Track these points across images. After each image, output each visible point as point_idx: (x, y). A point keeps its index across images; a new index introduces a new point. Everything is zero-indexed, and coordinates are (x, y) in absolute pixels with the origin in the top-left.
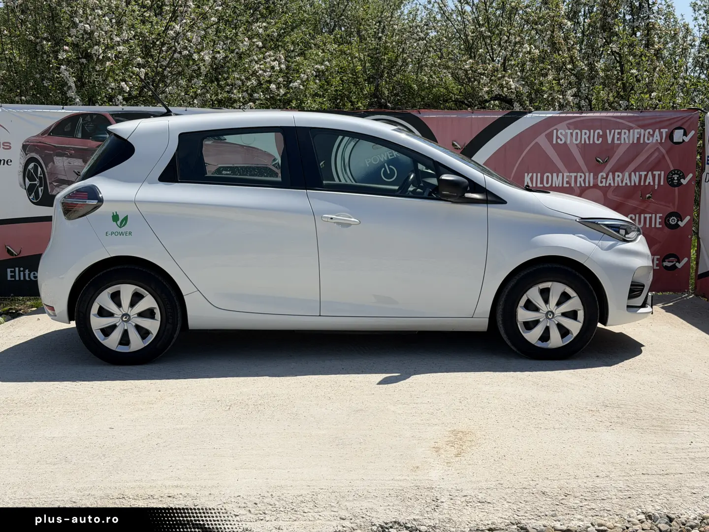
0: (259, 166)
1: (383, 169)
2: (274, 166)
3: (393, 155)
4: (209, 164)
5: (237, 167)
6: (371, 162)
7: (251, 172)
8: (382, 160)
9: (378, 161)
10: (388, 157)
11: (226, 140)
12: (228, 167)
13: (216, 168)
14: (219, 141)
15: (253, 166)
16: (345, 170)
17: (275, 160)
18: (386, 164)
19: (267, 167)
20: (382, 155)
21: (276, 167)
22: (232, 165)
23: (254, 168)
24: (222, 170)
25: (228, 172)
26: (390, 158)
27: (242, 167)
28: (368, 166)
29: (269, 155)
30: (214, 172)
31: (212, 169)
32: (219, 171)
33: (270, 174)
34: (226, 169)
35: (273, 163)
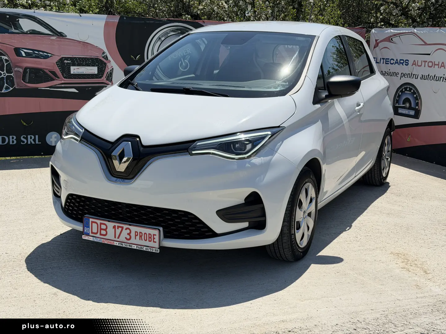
0: (92, 57)
1: (180, 62)
3: (187, 53)
4: (54, 55)
5: (75, 58)
7: (86, 61)
8: (180, 56)
9: (177, 56)
10: (183, 54)
11: (66, 36)
12: (69, 58)
13: (60, 58)
14: (61, 37)
15: (88, 57)
17: (104, 53)
18: (182, 59)
19: (98, 58)
20: (180, 53)
21: (105, 59)
22: (71, 56)
23: (88, 59)
24: (64, 60)
25: (69, 62)
26: (185, 54)
27: (79, 58)
28: (170, 59)
29: (100, 49)
30: (58, 61)
31: (56, 59)
32: (62, 60)
33: (101, 63)
34: (67, 59)
35: (103, 56)
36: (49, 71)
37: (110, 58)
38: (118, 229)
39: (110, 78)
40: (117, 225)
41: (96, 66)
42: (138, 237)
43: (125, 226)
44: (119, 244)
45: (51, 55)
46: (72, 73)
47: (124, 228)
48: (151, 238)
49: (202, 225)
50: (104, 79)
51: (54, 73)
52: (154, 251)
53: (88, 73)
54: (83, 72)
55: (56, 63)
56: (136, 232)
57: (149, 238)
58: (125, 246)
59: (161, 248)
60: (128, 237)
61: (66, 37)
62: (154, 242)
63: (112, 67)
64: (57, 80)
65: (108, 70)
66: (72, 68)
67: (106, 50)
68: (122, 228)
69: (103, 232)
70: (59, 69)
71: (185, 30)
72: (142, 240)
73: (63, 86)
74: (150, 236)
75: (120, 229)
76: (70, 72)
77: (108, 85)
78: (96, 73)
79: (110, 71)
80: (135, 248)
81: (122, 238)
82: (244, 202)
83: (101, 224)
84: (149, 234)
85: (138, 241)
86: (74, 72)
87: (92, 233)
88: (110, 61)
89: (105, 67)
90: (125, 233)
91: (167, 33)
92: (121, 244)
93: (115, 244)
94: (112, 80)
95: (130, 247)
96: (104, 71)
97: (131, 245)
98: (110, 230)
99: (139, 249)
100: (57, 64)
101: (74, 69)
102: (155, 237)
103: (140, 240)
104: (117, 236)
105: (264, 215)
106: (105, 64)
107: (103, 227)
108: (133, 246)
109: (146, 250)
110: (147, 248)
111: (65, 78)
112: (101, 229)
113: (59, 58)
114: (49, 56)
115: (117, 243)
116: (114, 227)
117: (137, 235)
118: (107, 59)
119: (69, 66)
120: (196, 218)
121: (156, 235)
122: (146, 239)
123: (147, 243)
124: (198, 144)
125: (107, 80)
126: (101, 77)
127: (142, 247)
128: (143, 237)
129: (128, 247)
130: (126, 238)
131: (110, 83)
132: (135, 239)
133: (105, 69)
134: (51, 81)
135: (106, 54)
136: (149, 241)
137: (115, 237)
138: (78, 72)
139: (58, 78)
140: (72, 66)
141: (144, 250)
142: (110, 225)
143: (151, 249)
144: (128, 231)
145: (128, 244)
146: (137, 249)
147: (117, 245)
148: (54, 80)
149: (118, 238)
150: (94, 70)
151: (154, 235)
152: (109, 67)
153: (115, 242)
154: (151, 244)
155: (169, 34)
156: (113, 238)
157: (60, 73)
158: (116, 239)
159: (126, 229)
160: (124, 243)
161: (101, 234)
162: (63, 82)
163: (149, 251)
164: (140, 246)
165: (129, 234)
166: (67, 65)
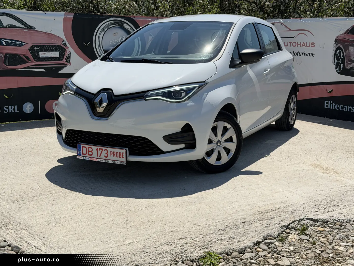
0: (55, 44)
2: (63, 45)
4: (27, 43)
5: (43, 45)
6: (113, 43)
7: (51, 48)
9: (116, 42)
12: (38, 45)
14: (32, 30)
15: (52, 44)
16: (100, 47)
17: (63, 41)
19: (59, 45)
20: (118, 40)
21: (64, 46)
22: (40, 44)
23: (52, 46)
24: (35, 47)
25: (38, 48)
27: (46, 45)
28: (111, 45)
29: (60, 38)
30: (30, 48)
31: (29, 46)
32: (33, 47)
33: (61, 49)
34: (36, 46)
35: (63, 43)
36: (24, 56)
37: (68, 45)
38: (99, 150)
39: (69, 60)
40: (99, 148)
41: (58, 51)
42: (112, 155)
43: (104, 148)
44: (100, 160)
45: (25, 43)
46: (40, 57)
47: (104, 150)
48: (121, 155)
49: (154, 146)
50: (64, 61)
51: (27, 57)
52: (123, 164)
53: (52, 57)
54: (49, 56)
55: (29, 49)
56: (111, 152)
57: (120, 155)
58: (105, 162)
59: (128, 162)
60: (106, 155)
61: (35, 30)
62: (123, 158)
63: (70, 51)
64: (30, 62)
65: (67, 54)
66: (40, 53)
67: (65, 39)
68: (102, 149)
69: (90, 153)
70: (31, 54)
71: (121, 23)
72: (115, 157)
73: (34, 67)
74: (120, 154)
75: (101, 150)
76: (39, 56)
77: (67, 65)
78: (58, 56)
79: (69, 54)
80: (111, 162)
81: (102, 157)
82: (181, 131)
83: (88, 148)
84: (120, 153)
85: (112, 158)
86: (42, 56)
87: (83, 154)
88: (68, 47)
89: (65, 52)
90: (104, 153)
91: (108, 26)
92: (102, 160)
93: (98, 161)
94: (70, 62)
95: (107, 162)
96: (64, 55)
97: (108, 160)
98: (95, 152)
99: (113, 163)
100: (29, 51)
101: (42, 54)
102: (123, 154)
103: (114, 157)
104: (99, 155)
105: (194, 139)
106: (65, 49)
107: (90, 150)
108: (109, 161)
109: (118, 163)
110: (118, 162)
111: (35, 61)
112: (89, 151)
113: (31, 45)
114: (23, 44)
115: (99, 160)
116: (97, 149)
117: (112, 154)
118: (66, 46)
119: (38, 52)
120: (150, 141)
121: (124, 153)
122: (117, 156)
123: (119, 159)
124: (150, 93)
125: (67, 62)
126: (62, 60)
127: (115, 161)
128: (116, 155)
129: (106, 162)
130: (105, 156)
131: (69, 64)
132: (111, 156)
133: (65, 53)
134: (25, 63)
135: (65, 42)
136: (120, 157)
137: (98, 156)
138: (45, 56)
139: (30, 61)
140: (41, 51)
141: (117, 163)
142: (94, 148)
143: (121, 162)
144: (106, 151)
145: (106, 160)
146: (112, 163)
147: (99, 161)
148: (27, 63)
149: (100, 156)
150: (56, 54)
151: (123, 153)
152: (68, 52)
153: (98, 159)
154: (121, 159)
155: (110, 26)
156: (96, 157)
157: (32, 57)
158: (99, 157)
159: (105, 150)
160: (103, 160)
161: (88, 155)
162: (34, 64)
163: (120, 164)
164: (114, 161)
165: (107, 153)
166: (37, 51)
